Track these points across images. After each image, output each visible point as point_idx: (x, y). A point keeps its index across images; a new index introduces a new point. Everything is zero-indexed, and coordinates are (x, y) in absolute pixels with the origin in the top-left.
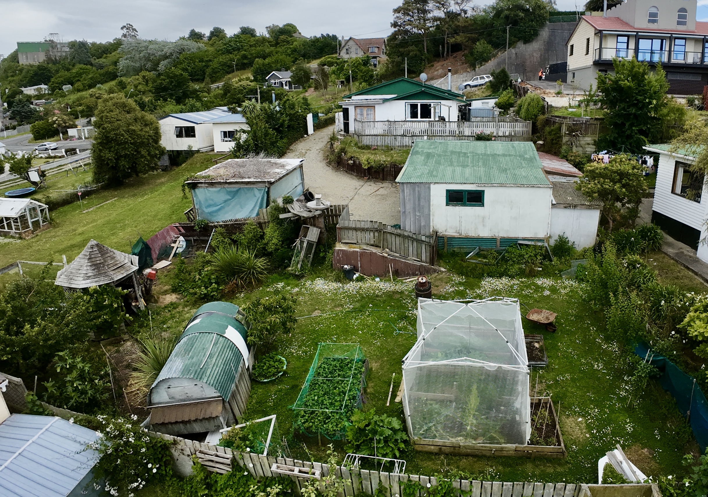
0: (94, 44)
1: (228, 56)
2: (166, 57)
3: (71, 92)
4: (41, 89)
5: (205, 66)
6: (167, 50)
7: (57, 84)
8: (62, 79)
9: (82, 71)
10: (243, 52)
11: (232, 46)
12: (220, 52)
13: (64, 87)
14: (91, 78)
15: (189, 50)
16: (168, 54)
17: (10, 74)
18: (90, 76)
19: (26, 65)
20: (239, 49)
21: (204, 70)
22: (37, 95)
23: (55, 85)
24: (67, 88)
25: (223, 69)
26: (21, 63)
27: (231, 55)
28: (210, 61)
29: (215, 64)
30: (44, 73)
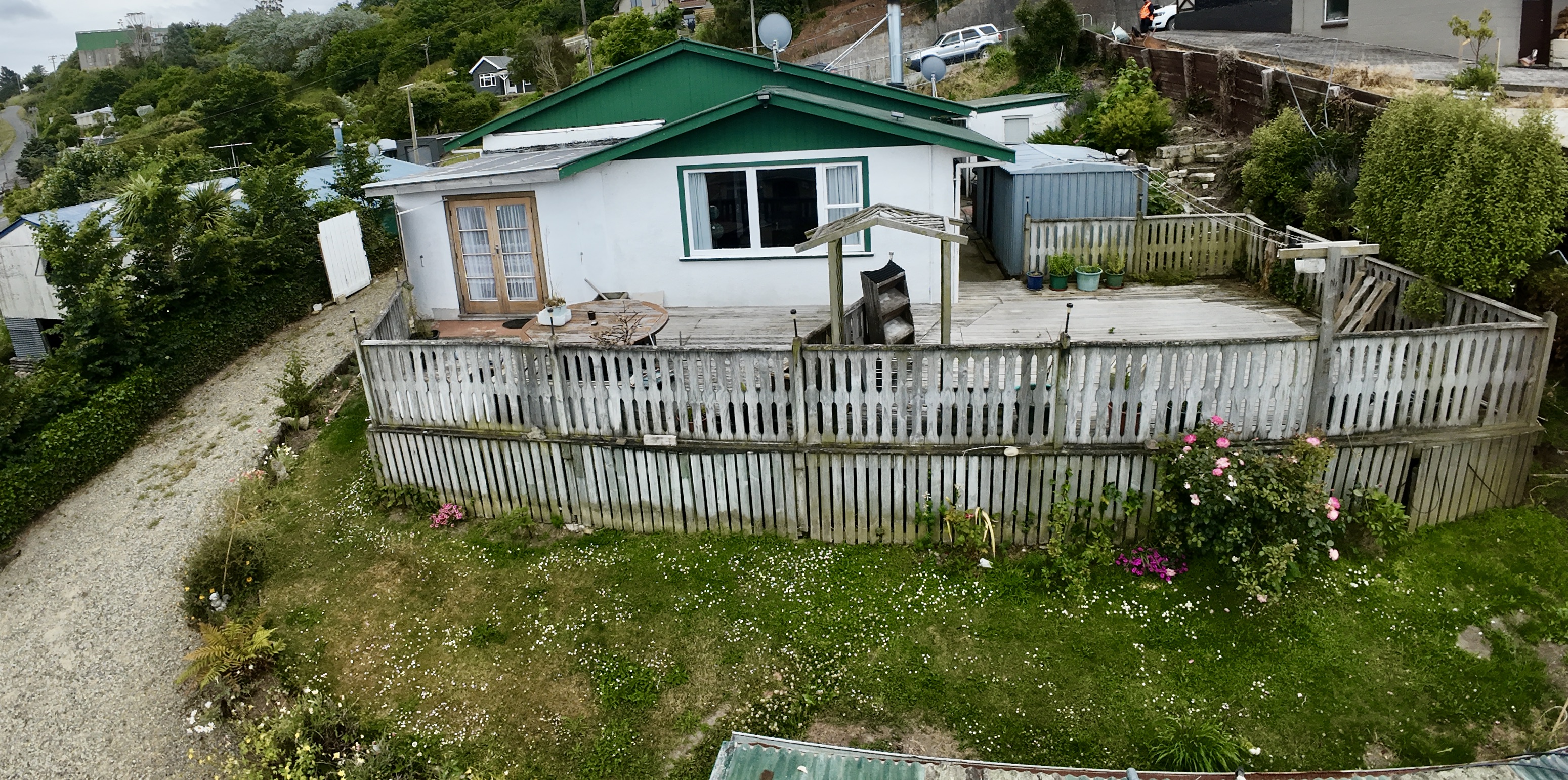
0: (210, 27)
1: (420, 33)
2: (306, 43)
3: (151, 118)
4: (100, 114)
5: (380, 54)
6: (310, 31)
7: (129, 103)
8: (138, 95)
9: (173, 77)
10: (451, 23)
11: (428, 13)
12: (408, 27)
13: (139, 110)
14: (186, 91)
15: (353, 26)
16: (311, 38)
17: (64, 90)
18: (185, 86)
19: (91, 72)
20: (441, 19)
21: (378, 62)
22: (96, 127)
23: (125, 106)
24: (143, 110)
25: (412, 59)
26: (83, 68)
27: (426, 31)
28: (389, 43)
29: (395, 51)
30: (111, 86)
